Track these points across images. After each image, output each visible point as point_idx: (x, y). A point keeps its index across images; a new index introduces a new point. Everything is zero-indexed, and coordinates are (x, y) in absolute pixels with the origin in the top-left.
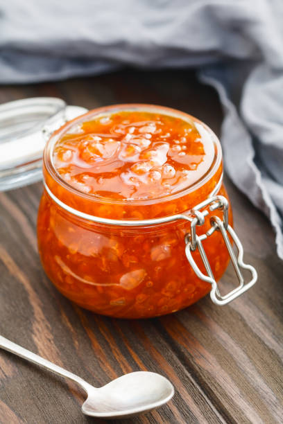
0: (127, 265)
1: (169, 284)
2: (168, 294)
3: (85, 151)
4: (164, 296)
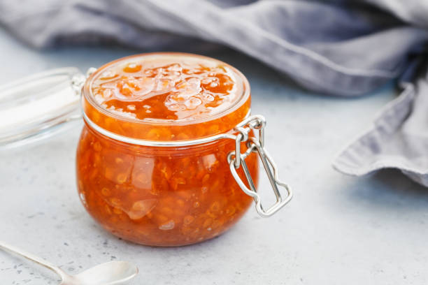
0: (176, 187)
1: (214, 205)
2: (212, 216)
3: (124, 87)
4: (209, 217)
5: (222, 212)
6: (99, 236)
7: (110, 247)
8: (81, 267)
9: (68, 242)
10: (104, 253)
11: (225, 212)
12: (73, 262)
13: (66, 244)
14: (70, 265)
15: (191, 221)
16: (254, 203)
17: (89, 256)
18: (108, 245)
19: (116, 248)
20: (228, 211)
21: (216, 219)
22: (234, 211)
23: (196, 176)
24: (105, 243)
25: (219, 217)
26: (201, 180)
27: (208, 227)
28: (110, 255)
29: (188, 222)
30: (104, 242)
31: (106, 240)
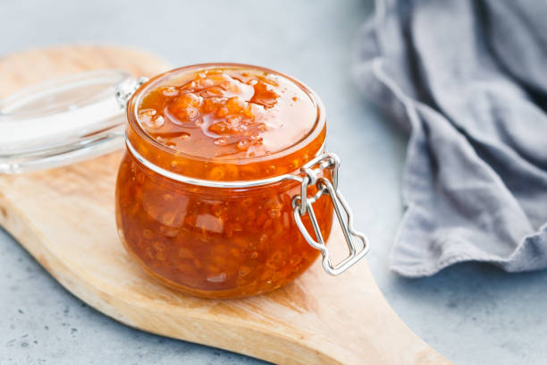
5: (284, 263)
6: (59, 302)
7: (72, 317)
8: (36, 342)
9: (24, 309)
10: (64, 324)
11: (288, 262)
12: (26, 336)
13: (20, 312)
14: (23, 340)
15: (246, 274)
16: (321, 257)
17: (47, 328)
18: (69, 314)
19: (78, 317)
20: (292, 262)
21: (277, 271)
22: (300, 260)
23: (255, 220)
24: (67, 311)
25: (280, 269)
26: (262, 226)
27: (268, 280)
28: (70, 328)
29: (242, 273)
30: (64, 308)
31: (68, 307)
